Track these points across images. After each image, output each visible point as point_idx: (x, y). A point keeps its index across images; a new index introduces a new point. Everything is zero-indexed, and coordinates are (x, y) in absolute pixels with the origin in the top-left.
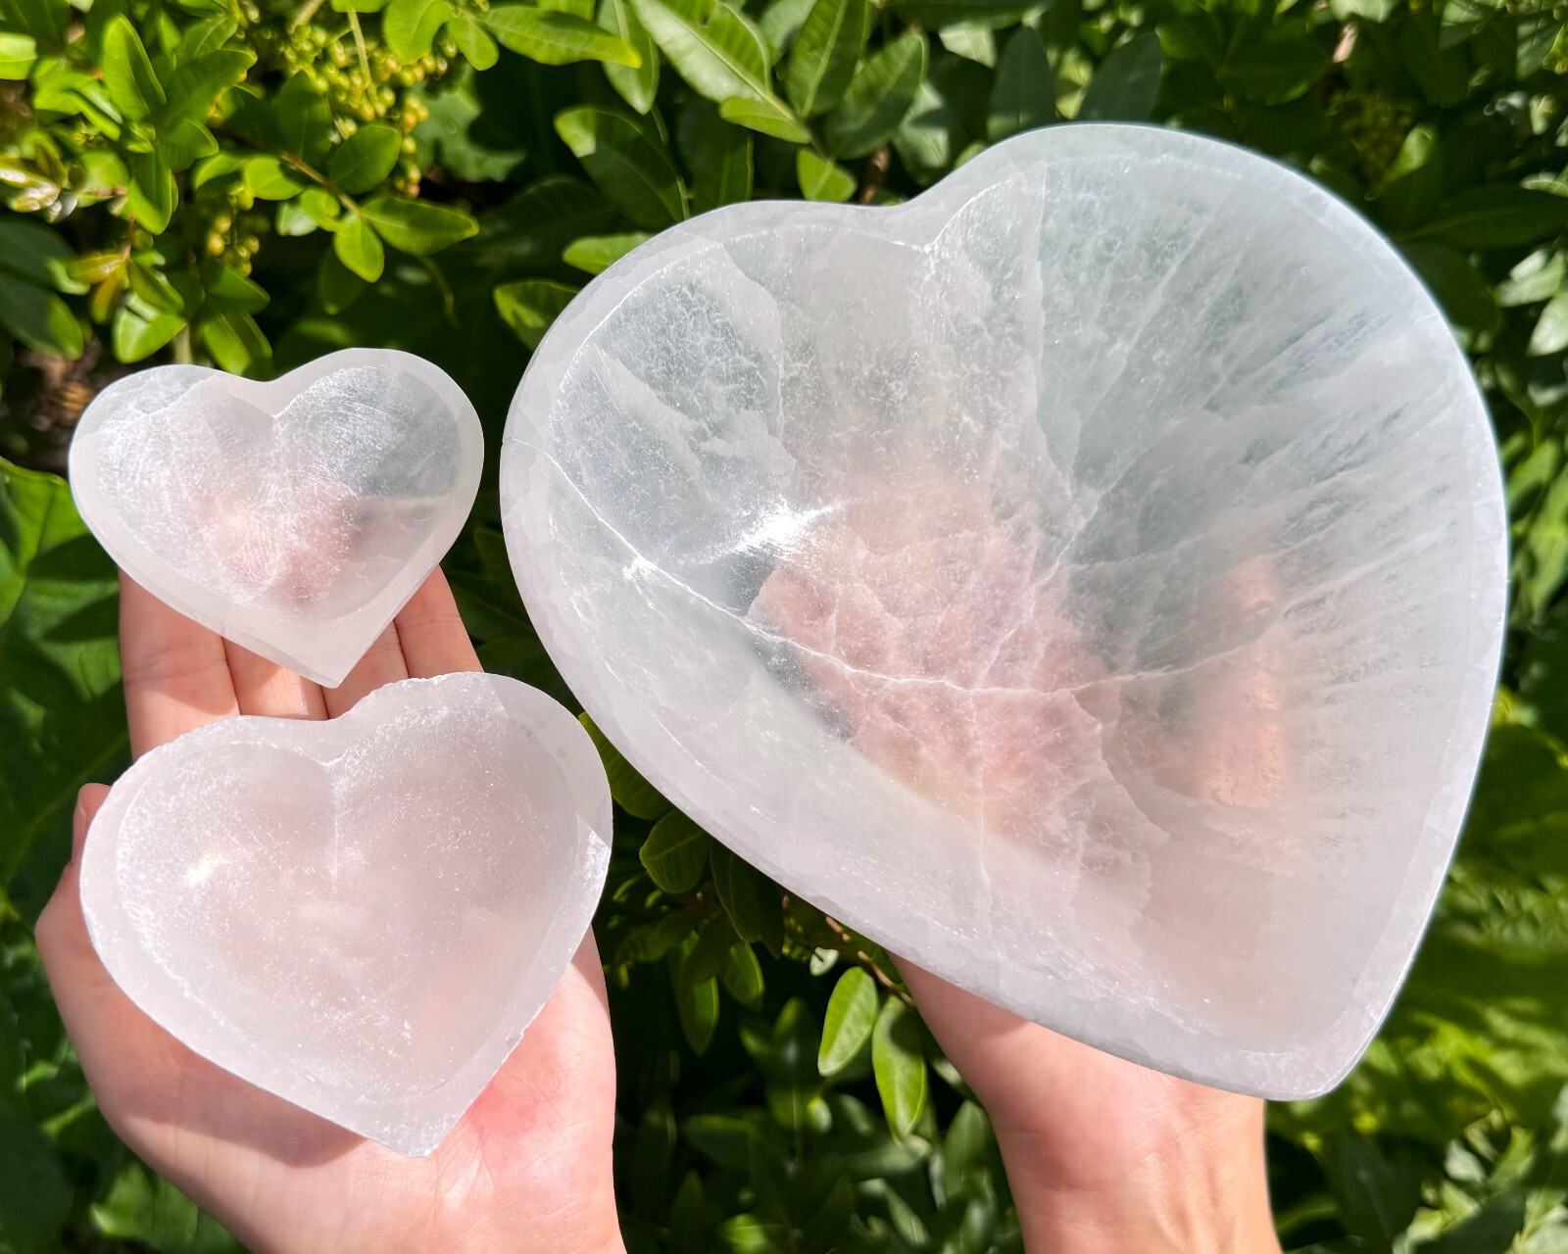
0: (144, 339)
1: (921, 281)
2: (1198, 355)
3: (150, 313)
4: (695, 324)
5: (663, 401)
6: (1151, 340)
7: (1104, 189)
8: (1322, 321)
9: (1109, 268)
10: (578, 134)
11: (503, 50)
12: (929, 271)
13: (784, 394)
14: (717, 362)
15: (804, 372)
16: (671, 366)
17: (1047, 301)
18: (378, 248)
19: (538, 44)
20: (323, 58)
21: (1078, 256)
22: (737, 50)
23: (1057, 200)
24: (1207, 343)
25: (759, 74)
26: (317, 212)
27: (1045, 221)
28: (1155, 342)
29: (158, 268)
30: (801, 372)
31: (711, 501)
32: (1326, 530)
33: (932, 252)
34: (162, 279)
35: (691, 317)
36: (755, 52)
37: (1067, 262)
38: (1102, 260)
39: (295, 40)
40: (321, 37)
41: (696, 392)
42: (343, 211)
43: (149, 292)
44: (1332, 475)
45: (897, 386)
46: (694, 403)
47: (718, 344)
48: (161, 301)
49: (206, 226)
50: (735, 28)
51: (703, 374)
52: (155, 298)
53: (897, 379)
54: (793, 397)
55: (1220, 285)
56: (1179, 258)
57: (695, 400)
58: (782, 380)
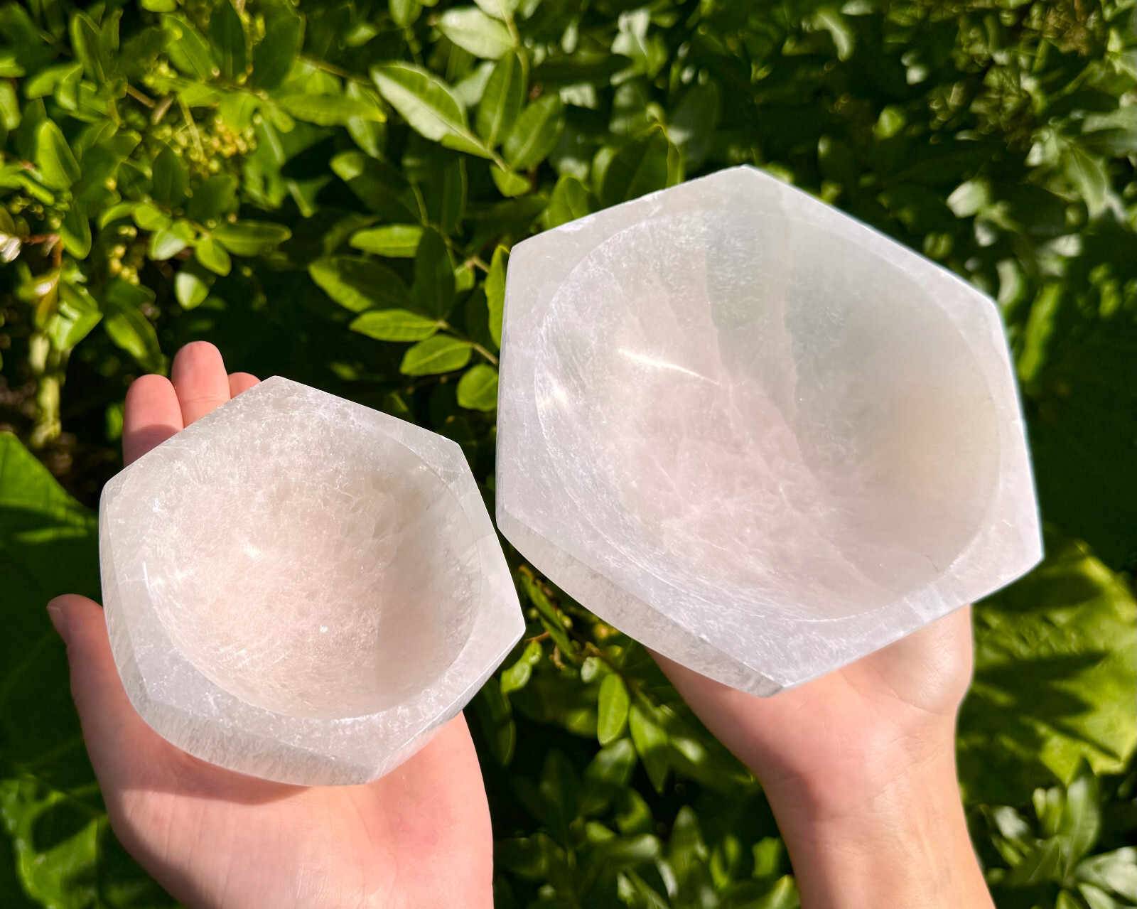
0: (72, 333)
3: (75, 315)
10: (345, 168)
11: (296, 120)
18: (224, 255)
19: (318, 115)
22: (445, 107)
25: (459, 121)
26: (183, 236)
29: (79, 283)
36: (455, 108)
42: (198, 235)
43: (75, 302)
50: (441, 94)
52: (78, 305)
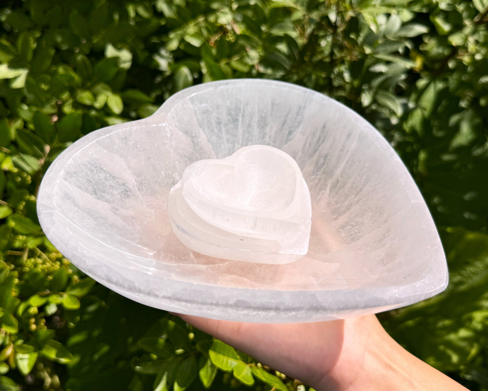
1: (167, 137)
2: (260, 140)
4: (97, 171)
5: (96, 199)
6: (245, 141)
7: (209, 101)
8: (289, 112)
9: (222, 125)
12: (168, 133)
13: (139, 190)
14: (111, 183)
15: (142, 180)
16: (95, 187)
17: (209, 140)
20: (36, 265)
21: (211, 124)
23: (197, 108)
24: (261, 135)
27: (196, 115)
28: (246, 142)
30: (142, 181)
31: (129, 229)
32: (326, 163)
33: (166, 126)
34: (26, 346)
35: (94, 169)
37: (208, 127)
38: (219, 123)
39: (27, 264)
40: (33, 260)
41: (107, 195)
44: (318, 150)
45: (176, 175)
46: (108, 198)
47: (108, 177)
48: (27, 352)
49: (28, 325)
51: (107, 188)
53: (175, 173)
54: (143, 190)
55: (256, 118)
56: (241, 115)
57: (108, 197)
58: (136, 186)
